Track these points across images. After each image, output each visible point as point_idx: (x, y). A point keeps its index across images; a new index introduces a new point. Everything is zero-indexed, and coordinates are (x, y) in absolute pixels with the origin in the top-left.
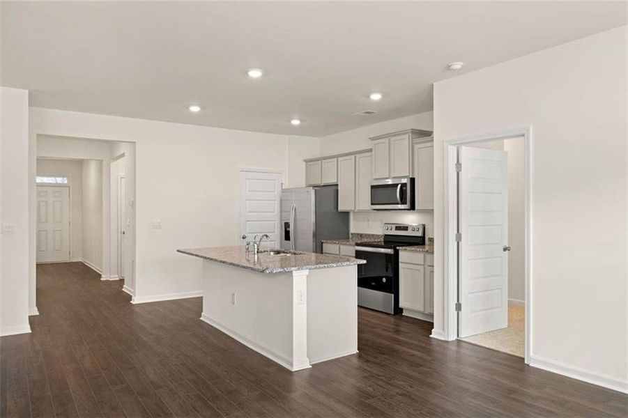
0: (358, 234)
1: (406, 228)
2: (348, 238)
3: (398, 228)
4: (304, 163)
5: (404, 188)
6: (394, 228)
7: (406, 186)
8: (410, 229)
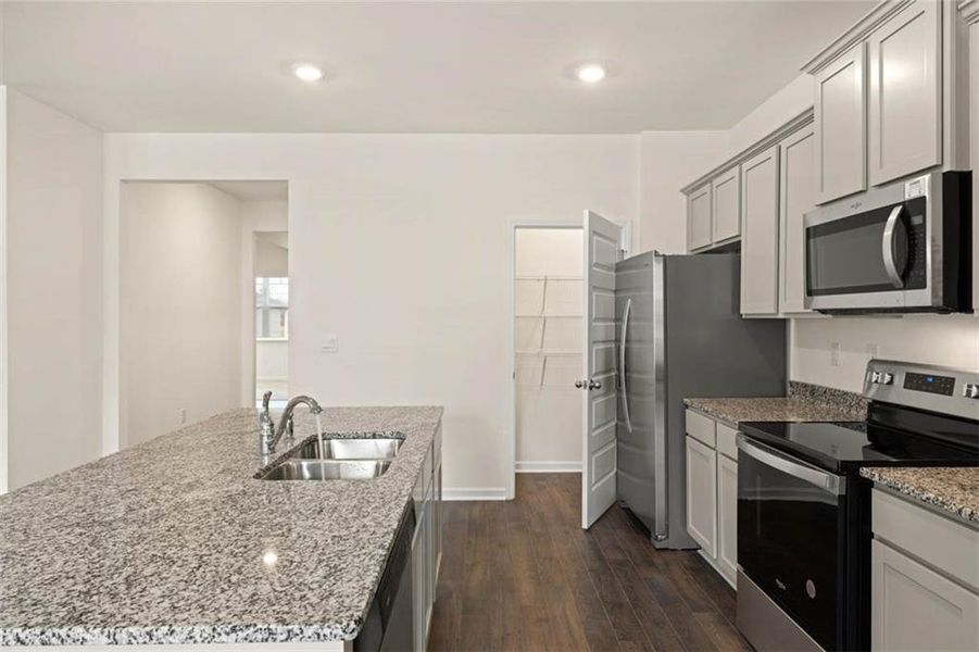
0: (805, 386)
1: (944, 385)
2: (784, 395)
3: (916, 381)
4: (684, 198)
5: (916, 220)
6: (900, 380)
7: (923, 212)
8: (960, 389)
